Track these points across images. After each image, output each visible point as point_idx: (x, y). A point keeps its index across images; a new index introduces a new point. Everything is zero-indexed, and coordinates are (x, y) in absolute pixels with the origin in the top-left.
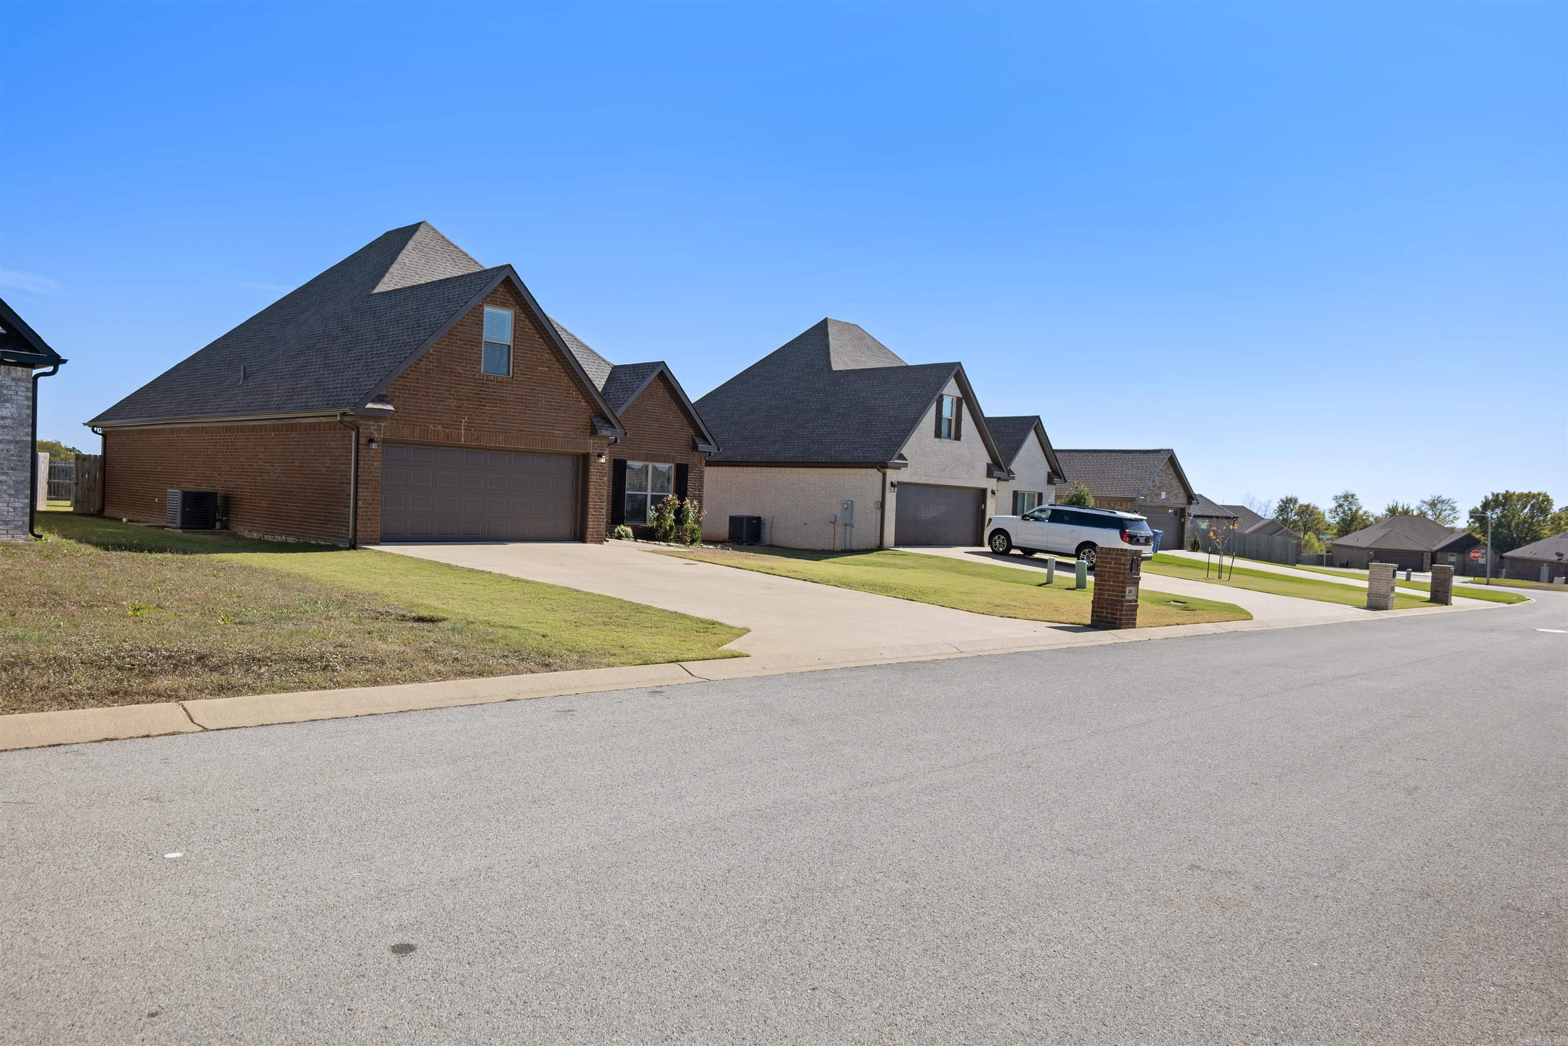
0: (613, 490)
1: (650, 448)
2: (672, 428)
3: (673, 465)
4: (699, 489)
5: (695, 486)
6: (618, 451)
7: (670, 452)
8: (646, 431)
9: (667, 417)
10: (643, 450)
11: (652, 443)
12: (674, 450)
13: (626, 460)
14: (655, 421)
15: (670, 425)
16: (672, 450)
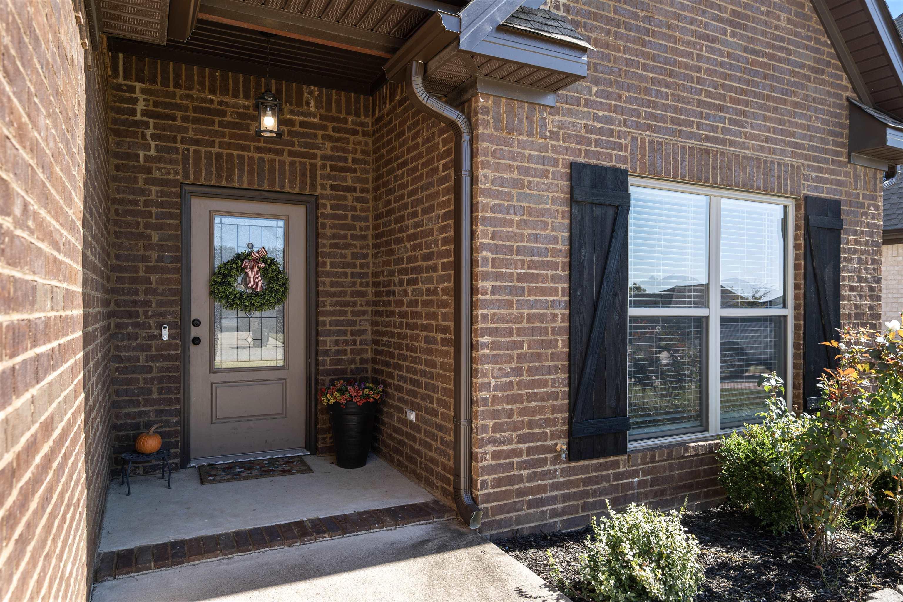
0: (571, 305)
1: (714, 129)
2: (788, 61)
3: (791, 204)
4: (871, 289)
5: (860, 279)
6: (589, 129)
7: (783, 152)
8: (700, 58)
9: (768, 14)
10: (691, 136)
11: (721, 108)
12: (796, 145)
13: (625, 173)
14: (731, 23)
15: (781, 49)
16: (788, 144)
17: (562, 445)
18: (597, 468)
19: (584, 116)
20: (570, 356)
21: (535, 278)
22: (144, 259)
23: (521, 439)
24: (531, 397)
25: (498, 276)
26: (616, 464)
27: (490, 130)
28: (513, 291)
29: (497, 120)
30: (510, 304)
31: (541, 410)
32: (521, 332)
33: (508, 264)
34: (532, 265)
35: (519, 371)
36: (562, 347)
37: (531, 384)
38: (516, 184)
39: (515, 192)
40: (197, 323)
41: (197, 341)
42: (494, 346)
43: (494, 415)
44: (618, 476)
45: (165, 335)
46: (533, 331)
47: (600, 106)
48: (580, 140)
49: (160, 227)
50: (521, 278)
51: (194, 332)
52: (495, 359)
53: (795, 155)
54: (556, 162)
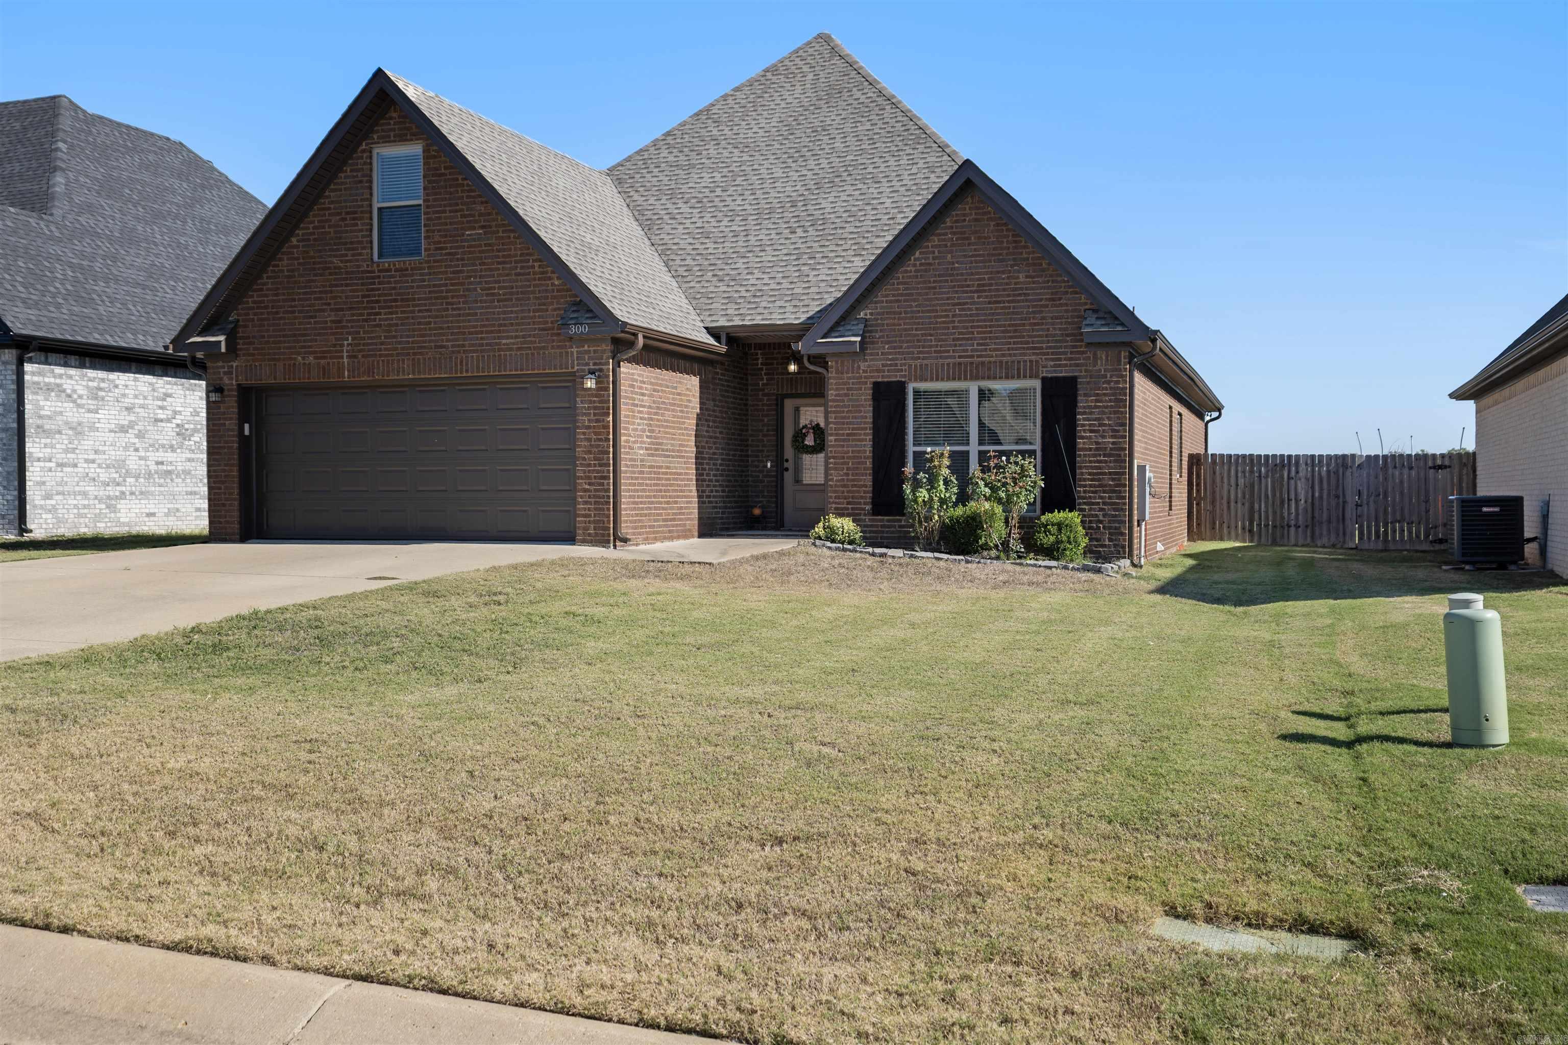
0: (873, 446)
2: (1026, 302)
8: (954, 315)
9: (1009, 278)
12: (1037, 348)
13: (905, 383)
15: (1020, 295)
16: (1028, 349)
17: (868, 507)
18: (888, 521)
19: (880, 360)
20: (873, 469)
21: (854, 434)
22: (761, 431)
23: (848, 503)
24: (853, 486)
25: (837, 435)
26: (900, 521)
27: (834, 375)
28: (844, 440)
29: (837, 370)
30: (843, 446)
31: (858, 492)
32: (848, 458)
33: (842, 429)
34: (853, 429)
35: (847, 475)
36: (869, 464)
37: (853, 480)
38: (846, 395)
39: (846, 399)
40: (787, 461)
41: (787, 469)
42: (835, 463)
43: (835, 492)
44: (900, 526)
45: (769, 465)
46: (854, 457)
47: (890, 353)
48: (878, 371)
49: (767, 415)
50: (848, 435)
51: (786, 465)
52: (835, 469)
53: (1034, 354)
54: (866, 383)
